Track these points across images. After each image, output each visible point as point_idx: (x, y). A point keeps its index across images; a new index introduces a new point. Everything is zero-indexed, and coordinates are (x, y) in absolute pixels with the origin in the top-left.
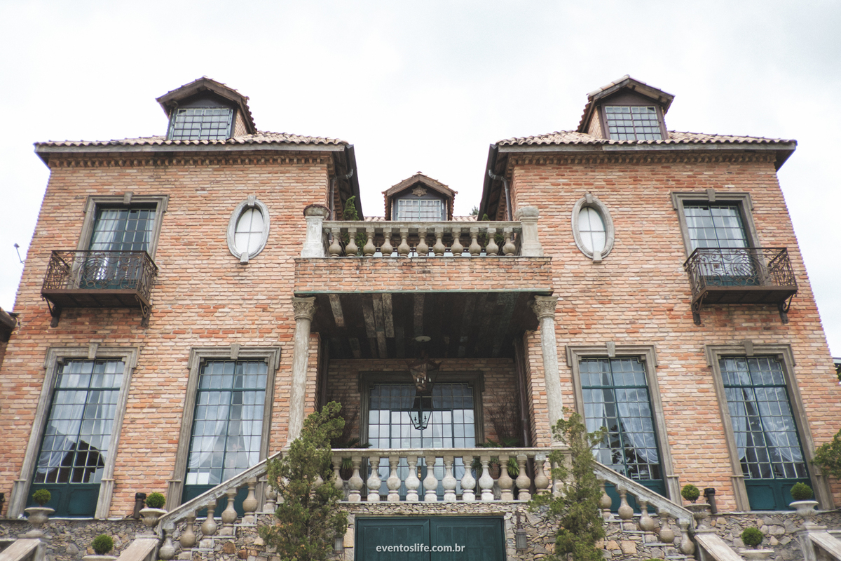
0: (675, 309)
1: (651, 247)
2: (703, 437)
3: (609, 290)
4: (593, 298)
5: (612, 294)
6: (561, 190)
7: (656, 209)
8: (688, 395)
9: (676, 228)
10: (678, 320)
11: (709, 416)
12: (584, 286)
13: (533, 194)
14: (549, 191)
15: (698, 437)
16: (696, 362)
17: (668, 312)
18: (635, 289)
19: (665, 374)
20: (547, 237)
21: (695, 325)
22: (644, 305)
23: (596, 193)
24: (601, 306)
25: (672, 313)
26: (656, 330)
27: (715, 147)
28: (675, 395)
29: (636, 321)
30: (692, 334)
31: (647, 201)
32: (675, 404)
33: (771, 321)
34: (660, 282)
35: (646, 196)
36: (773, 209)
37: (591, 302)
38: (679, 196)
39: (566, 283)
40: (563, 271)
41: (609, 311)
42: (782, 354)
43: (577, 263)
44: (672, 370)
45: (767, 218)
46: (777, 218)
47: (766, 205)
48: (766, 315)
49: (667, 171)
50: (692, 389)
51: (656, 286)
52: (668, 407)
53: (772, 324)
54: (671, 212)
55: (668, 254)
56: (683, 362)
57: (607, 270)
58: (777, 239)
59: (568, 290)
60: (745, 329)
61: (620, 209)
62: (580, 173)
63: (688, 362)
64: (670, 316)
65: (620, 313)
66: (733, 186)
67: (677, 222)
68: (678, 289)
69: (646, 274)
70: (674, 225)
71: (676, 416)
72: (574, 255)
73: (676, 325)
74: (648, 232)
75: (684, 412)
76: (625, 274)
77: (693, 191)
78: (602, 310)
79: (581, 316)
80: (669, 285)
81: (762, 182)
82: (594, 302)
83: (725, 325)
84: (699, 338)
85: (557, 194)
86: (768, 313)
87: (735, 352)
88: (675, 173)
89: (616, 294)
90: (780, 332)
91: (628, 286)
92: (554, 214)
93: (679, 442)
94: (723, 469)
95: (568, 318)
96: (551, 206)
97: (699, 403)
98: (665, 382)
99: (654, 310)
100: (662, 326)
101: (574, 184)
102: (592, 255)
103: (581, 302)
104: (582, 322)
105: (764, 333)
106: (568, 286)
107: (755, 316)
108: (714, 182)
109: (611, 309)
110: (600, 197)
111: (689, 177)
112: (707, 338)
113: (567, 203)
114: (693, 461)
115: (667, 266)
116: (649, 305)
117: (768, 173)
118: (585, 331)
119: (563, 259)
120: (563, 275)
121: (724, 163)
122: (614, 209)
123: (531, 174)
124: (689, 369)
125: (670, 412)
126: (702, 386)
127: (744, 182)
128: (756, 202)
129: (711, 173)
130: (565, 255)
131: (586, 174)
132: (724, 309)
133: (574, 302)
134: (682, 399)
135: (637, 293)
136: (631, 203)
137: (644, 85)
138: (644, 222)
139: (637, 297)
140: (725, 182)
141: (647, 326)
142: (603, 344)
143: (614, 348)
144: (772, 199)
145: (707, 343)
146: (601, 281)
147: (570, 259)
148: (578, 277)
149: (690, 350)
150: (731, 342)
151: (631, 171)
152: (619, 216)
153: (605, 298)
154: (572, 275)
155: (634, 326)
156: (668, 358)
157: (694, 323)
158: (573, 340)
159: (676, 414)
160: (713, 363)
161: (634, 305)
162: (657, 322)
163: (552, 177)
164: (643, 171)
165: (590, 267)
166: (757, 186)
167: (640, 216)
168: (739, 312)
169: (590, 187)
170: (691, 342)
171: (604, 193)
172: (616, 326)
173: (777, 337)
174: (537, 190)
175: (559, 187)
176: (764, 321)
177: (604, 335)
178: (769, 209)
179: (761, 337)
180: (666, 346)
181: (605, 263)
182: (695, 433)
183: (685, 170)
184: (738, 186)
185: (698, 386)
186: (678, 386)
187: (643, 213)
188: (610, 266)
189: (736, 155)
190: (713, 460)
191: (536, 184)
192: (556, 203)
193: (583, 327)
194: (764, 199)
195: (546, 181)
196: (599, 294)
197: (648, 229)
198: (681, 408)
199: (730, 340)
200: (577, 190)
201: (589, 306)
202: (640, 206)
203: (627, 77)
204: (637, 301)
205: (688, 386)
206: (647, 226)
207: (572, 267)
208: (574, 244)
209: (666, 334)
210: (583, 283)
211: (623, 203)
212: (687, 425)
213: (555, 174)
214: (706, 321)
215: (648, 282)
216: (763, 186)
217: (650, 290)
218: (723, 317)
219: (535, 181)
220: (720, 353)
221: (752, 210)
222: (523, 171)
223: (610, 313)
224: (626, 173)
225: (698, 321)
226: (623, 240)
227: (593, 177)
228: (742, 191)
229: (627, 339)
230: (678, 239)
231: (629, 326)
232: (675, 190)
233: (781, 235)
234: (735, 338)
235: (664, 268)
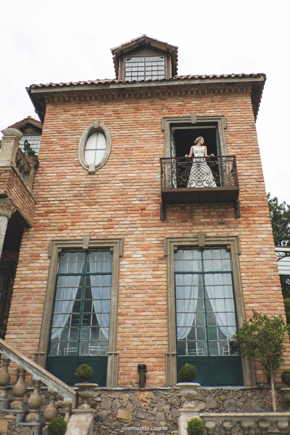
0: (147, 208)
1: (138, 160)
2: (148, 317)
3: (97, 194)
4: (82, 201)
5: (98, 197)
6: (77, 119)
7: (148, 131)
8: (143, 280)
9: (161, 145)
10: (147, 218)
11: (158, 299)
12: (77, 192)
13: (56, 123)
14: (69, 120)
15: (144, 317)
16: (156, 252)
17: (140, 211)
18: (117, 193)
19: (127, 263)
20: (57, 155)
21: (161, 222)
22: (123, 206)
23: (103, 121)
24: (87, 207)
25: (144, 212)
26: (128, 226)
27: (198, 82)
28: (132, 281)
29: (113, 219)
30: (157, 229)
31: (142, 125)
32: (130, 288)
33: (226, 217)
34: (139, 187)
35: (142, 121)
36: (243, 127)
37: (80, 204)
38: (167, 120)
39: (63, 190)
40: (63, 180)
41: (93, 212)
42: (230, 245)
43: (76, 174)
44: (134, 259)
45: (238, 135)
46: (246, 134)
47: (238, 125)
48: (223, 212)
49: (163, 102)
50: (147, 276)
51: (135, 190)
52: (124, 291)
53: (226, 219)
54: (160, 133)
55: (151, 165)
56: (144, 252)
57: (98, 179)
58: (242, 150)
59: (64, 195)
60: (203, 224)
61: (120, 132)
62: (95, 106)
63: (149, 252)
64: (142, 215)
65: (102, 213)
66: (214, 111)
67: (163, 140)
68: (153, 192)
69: (129, 181)
70: (160, 142)
71: (128, 299)
72: (75, 168)
73: (145, 222)
74: (137, 148)
75: (136, 296)
76: (112, 182)
77: (181, 116)
78: (87, 210)
79: (70, 216)
80: (145, 190)
81: (238, 107)
82: (83, 204)
83: (186, 221)
84: (162, 232)
85: (73, 122)
86: (225, 210)
87: (189, 243)
88: (169, 103)
89: (101, 197)
90: (232, 226)
91: (112, 191)
92: (68, 137)
93: (127, 321)
94: (160, 347)
95: (59, 217)
96: (66, 132)
97: (151, 287)
98: (126, 270)
99: (129, 210)
100: (133, 222)
101: (88, 115)
102: (88, 167)
103: (72, 205)
104: (69, 220)
105: (218, 227)
106: (65, 192)
107: (213, 213)
108: (199, 109)
109: (95, 210)
110: (106, 123)
111: (180, 105)
112: (169, 232)
113: (80, 129)
114: (136, 339)
115: (147, 174)
116: (126, 206)
117: (244, 100)
118: (70, 228)
119: (66, 171)
120: (63, 183)
121: (209, 95)
122: (115, 132)
123: (59, 108)
124: (148, 258)
125: (124, 296)
126: (156, 273)
127: (223, 108)
128: (230, 122)
129: (198, 102)
130: (68, 168)
131: (100, 107)
132: (187, 208)
133: (66, 205)
134: (137, 284)
135: (118, 197)
136: (129, 127)
137: (155, 41)
138: (136, 141)
139: (118, 200)
140: (208, 108)
141: (121, 222)
142: (81, 238)
143: (88, 241)
144: (244, 119)
145: (167, 236)
146: (92, 187)
147: (71, 171)
148: (74, 184)
149: (152, 242)
150: (189, 235)
151: (135, 103)
152: (117, 137)
153: (92, 201)
154: (70, 183)
155: (110, 223)
156: (132, 249)
157: (161, 220)
158: (58, 235)
159: (129, 297)
160: (169, 253)
161: (114, 206)
162: (130, 219)
163: (73, 110)
164: (145, 104)
165: (86, 177)
166: (233, 110)
167: (134, 137)
168: (201, 210)
169: (101, 116)
170: (155, 236)
171: (110, 120)
172: (95, 223)
173: (228, 230)
174: (60, 120)
175: (77, 117)
176: (220, 217)
177: (85, 231)
178: (240, 127)
179: (215, 230)
180: (133, 239)
181: (98, 173)
182: (142, 314)
183: (178, 101)
184: (217, 111)
185: (153, 273)
186: (136, 273)
187: (137, 134)
188: (102, 176)
189: (219, 88)
190: (153, 339)
191: (60, 115)
192: (71, 129)
193: (70, 224)
194: (238, 120)
195: (68, 113)
196: (88, 198)
197: (138, 146)
198: (135, 292)
199: (188, 233)
200: (90, 119)
201: (78, 207)
202: (136, 129)
203: (143, 36)
204: (117, 203)
205: (145, 273)
206: (139, 144)
207: (72, 177)
208: (77, 159)
209: (135, 229)
210: (77, 189)
211: (123, 127)
212: (137, 307)
213: (76, 108)
214: (170, 218)
215: (130, 187)
216: (238, 110)
217: (130, 193)
218: (186, 215)
219: (60, 113)
220: (176, 244)
221: (225, 129)
222: (52, 107)
223: (94, 213)
224: (131, 105)
225: (164, 218)
226: (117, 155)
227: (104, 109)
228: (221, 115)
229: (102, 233)
230: (161, 153)
231: (106, 223)
232: (166, 116)
233: (247, 147)
234: (193, 231)
235: (145, 176)
